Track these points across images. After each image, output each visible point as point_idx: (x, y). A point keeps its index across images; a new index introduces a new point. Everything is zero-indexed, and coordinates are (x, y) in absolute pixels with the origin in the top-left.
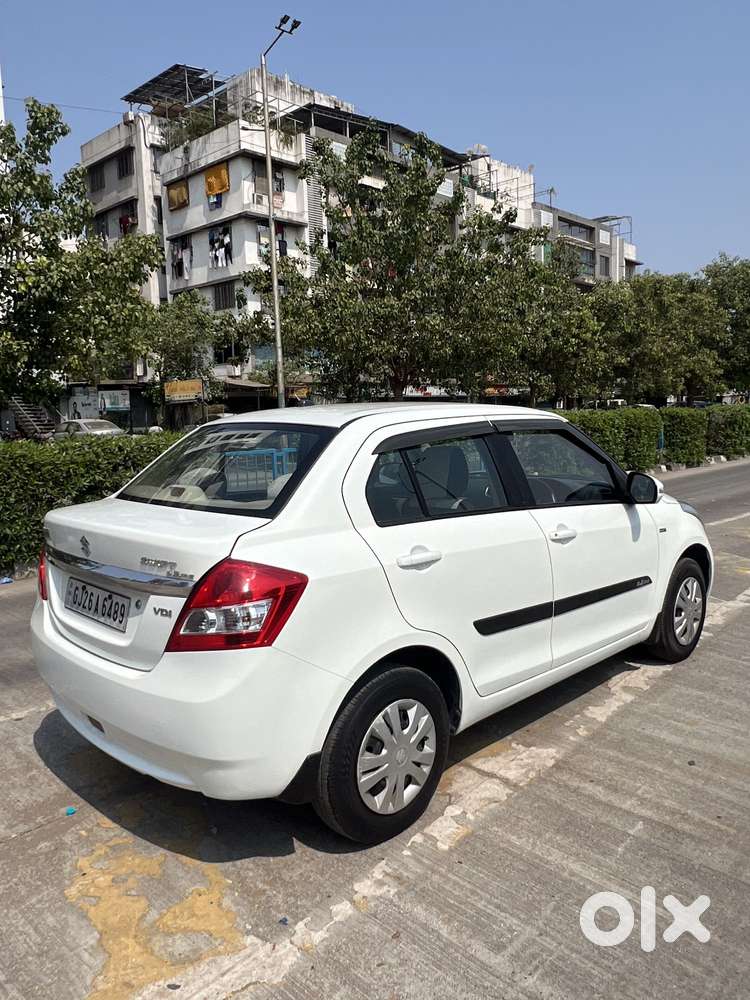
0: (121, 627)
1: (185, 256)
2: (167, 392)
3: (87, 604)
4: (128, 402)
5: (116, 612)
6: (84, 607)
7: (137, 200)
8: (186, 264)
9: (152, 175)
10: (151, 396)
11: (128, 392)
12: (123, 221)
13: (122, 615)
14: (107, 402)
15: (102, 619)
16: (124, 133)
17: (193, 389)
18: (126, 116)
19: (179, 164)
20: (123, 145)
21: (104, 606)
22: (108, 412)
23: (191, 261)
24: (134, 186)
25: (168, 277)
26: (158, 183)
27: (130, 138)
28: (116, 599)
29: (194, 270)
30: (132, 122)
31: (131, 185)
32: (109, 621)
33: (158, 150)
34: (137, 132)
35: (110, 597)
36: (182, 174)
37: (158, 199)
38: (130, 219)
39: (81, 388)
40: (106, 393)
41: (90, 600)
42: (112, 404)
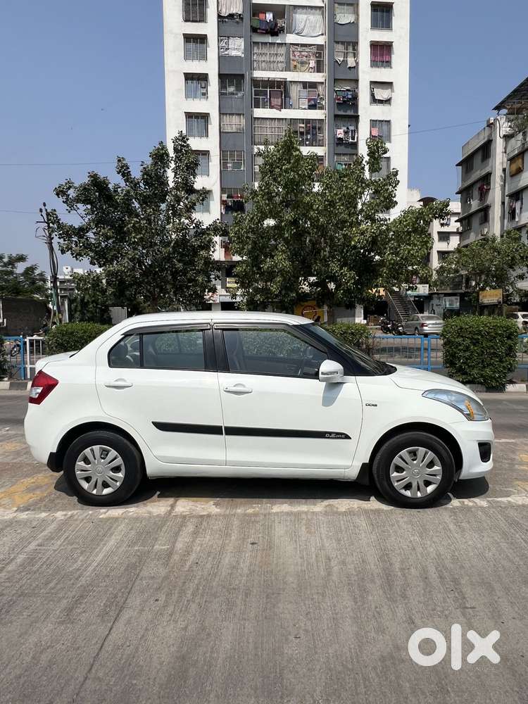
1: (518, 205)
2: (481, 297)
4: (458, 304)
7: (491, 174)
8: (518, 211)
9: (503, 155)
10: (471, 300)
11: (459, 298)
12: (481, 189)
14: (448, 303)
16: (487, 131)
17: (497, 295)
18: (488, 121)
19: (519, 144)
20: (486, 139)
22: (448, 310)
23: (521, 208)
24: (490, 164)
25: (506, 221)
26: (505, 159)
27: (491, 134)
29: (523, 214)
30: (492, 124)
31: (488, 165)
33: (507, 137)
34: (495, 129)
36: (520, 150)
37: (504, 170)
38: (485, 187)
39: (436, 295)
40: (447, 298)
42: (450, 305)
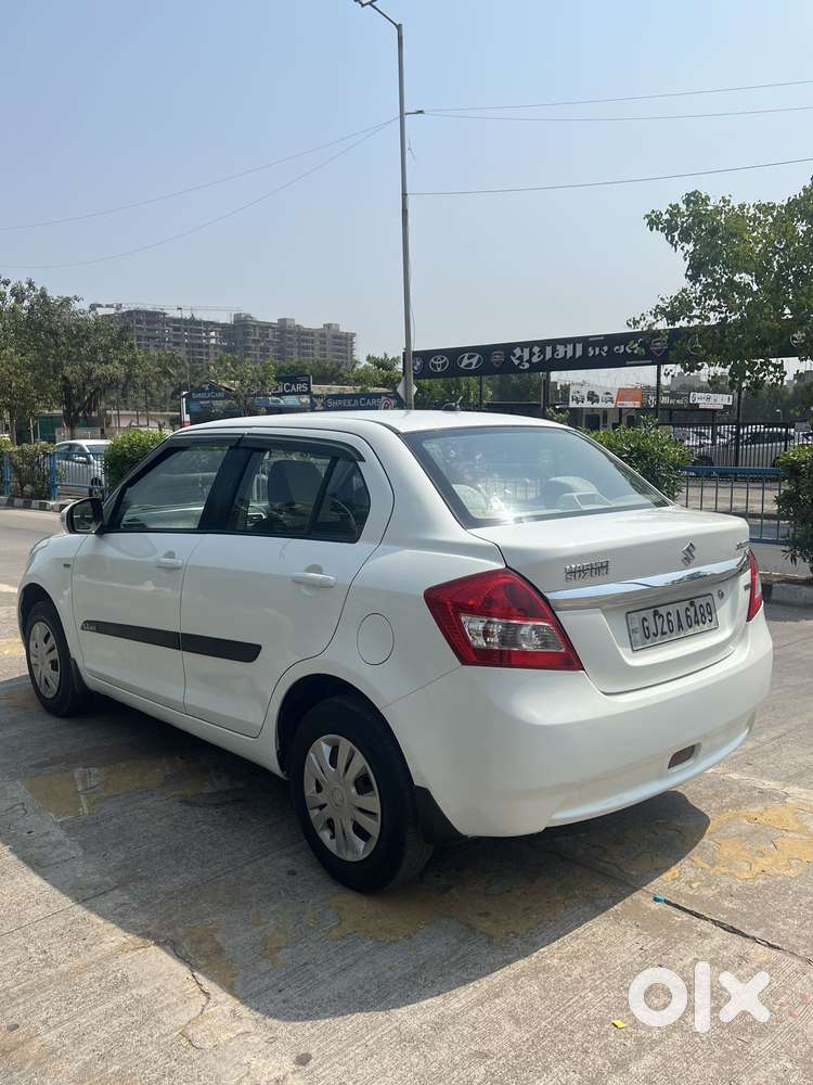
0: (713, 625)
3: (666, 629)
5: (703, 615)
6: (664, 633)
13: (710, 614)
15: (691, 632)
21: (688, 617)
28: (698, 602)
32: (697, 629)
35: (692, 604)
41: (669, 621)
